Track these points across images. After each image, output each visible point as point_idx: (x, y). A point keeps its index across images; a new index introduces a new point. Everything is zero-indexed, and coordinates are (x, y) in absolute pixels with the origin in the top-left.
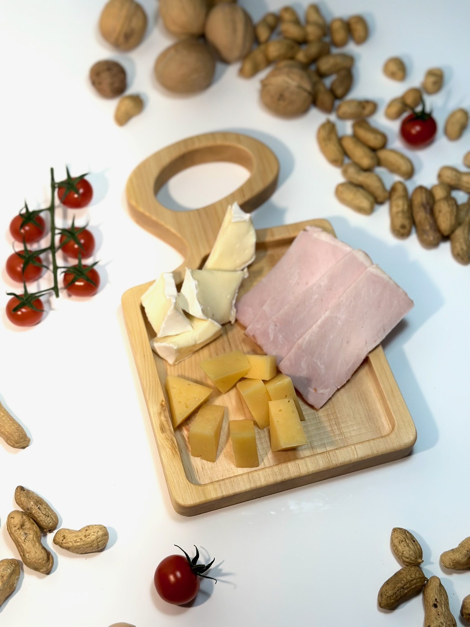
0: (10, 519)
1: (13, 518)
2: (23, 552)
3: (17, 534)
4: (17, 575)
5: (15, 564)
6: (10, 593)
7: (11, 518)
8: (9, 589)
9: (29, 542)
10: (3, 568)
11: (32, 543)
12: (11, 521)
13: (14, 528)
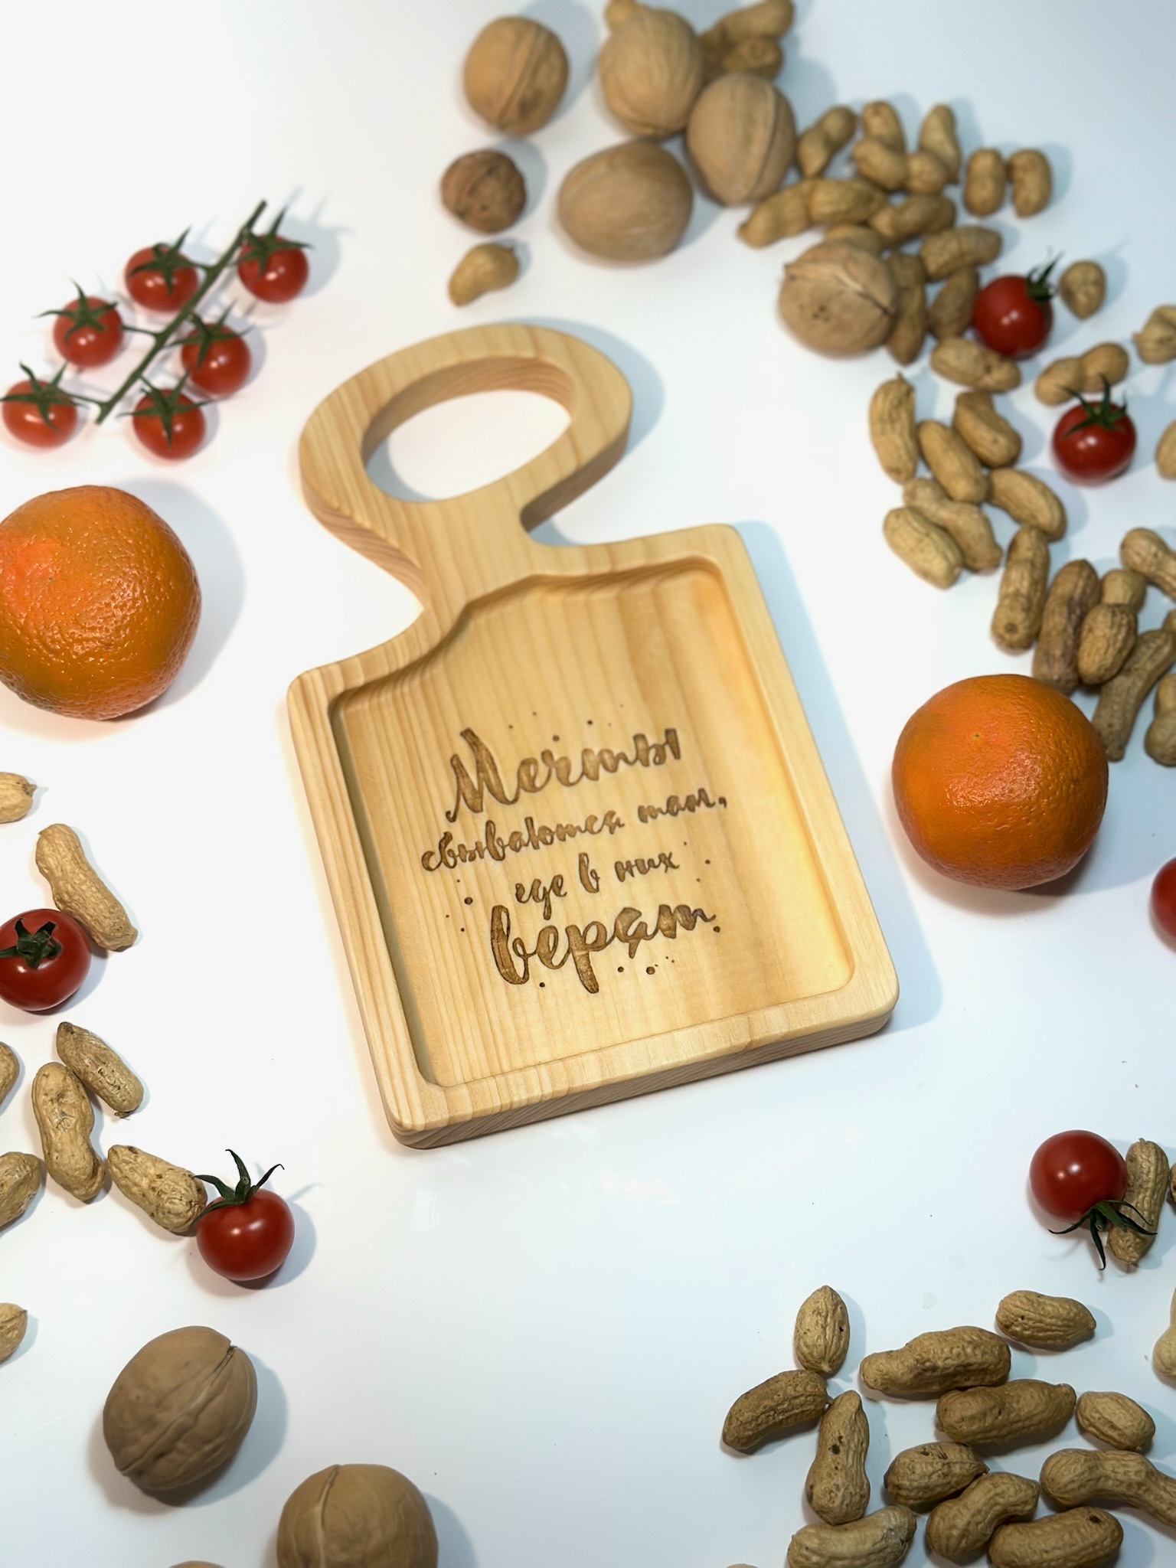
0: (40, 1078)
1: (47, 1076)
2: (48, 1147)
3: (46, 1110)
4: (31, 1188)
5: (31, 1166)
6: (10, 1220)
7: (44, 1075)
8: (9, 1212)
9: (64, 1131)
10: (6, 1168)
11: (70, 1135)
12: (41, 1080)
13: (44, 1097)
